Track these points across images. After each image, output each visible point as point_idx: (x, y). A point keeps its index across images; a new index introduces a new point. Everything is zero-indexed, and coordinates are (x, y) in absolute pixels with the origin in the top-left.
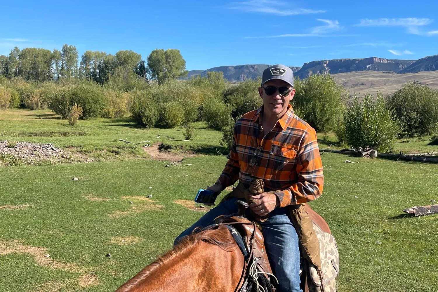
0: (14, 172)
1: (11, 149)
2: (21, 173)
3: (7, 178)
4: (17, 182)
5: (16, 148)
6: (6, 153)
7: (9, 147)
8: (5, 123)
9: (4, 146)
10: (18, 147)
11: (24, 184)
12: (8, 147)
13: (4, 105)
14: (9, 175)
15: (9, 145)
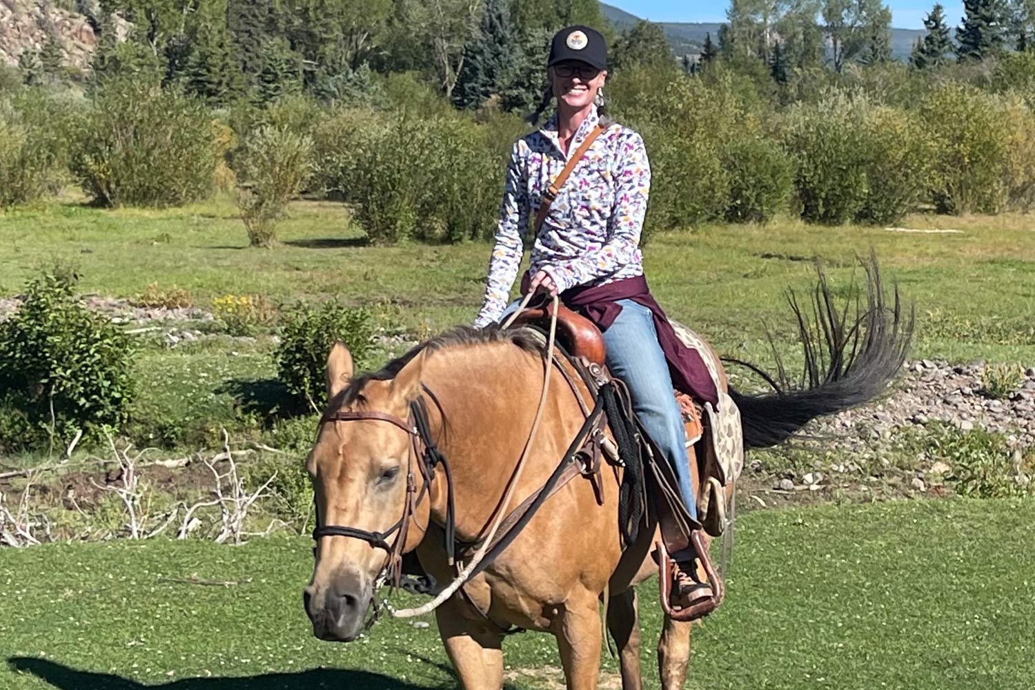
0: (959, 526)
1: (997, 402)
2: (993, 533)
3: (920, 556)
4: (963, 579)
5: (1019, 398)
6: (967, 426)
7: (987, 396)
8: (1009, 274)
9: (968, 390)
10: (1026, 396)
11: (993, 591)
12: (983, 393)
13: (1024, 190)
14: (936, 540)
15: (989, 386)
